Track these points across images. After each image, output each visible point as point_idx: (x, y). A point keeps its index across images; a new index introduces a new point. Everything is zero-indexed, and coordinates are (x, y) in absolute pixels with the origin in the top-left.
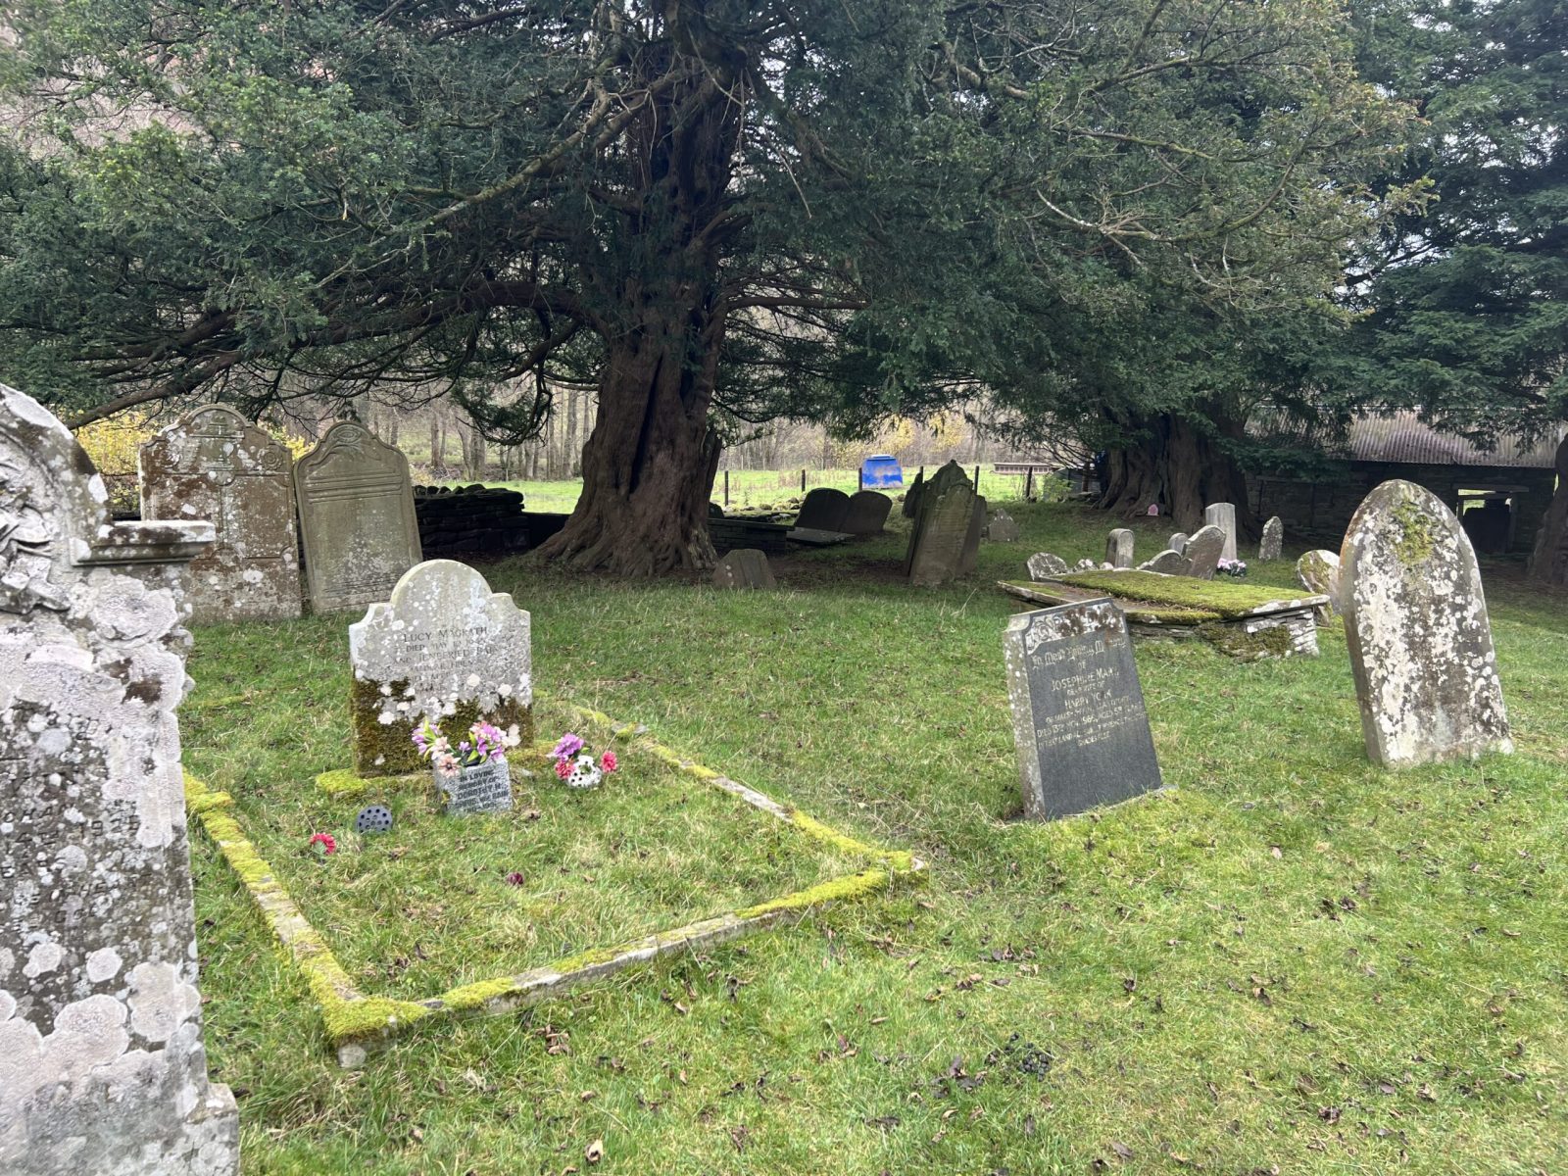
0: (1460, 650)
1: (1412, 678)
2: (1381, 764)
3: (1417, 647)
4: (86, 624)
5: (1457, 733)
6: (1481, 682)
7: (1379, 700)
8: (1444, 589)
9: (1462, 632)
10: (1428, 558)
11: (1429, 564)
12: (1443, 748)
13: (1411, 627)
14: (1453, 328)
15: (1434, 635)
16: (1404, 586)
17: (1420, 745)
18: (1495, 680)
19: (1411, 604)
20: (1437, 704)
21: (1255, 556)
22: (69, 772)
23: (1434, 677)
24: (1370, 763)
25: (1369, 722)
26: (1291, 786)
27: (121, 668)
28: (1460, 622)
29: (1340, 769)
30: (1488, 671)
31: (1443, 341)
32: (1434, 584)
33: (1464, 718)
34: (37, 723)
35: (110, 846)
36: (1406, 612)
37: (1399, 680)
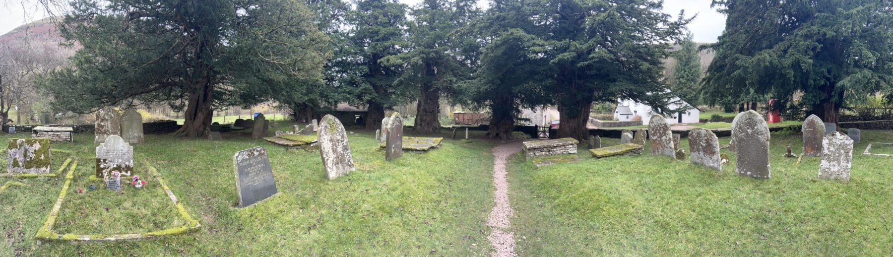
0: (343, 150)
1: (334, 158)
2: (329, 179)
3: (334, 151)
5: (344, 168)
6: (348, 157)
7: (327, 164)
8: (339, 137)
9: (343, 146)
10: (336, 131)
12: (342, 172)
13: (333, 147)
15: (338, 148)
16: (331, 138)
17: (337, 173)
19: (333, 142)
20: (340, 163)
25: (326, 170)
28: (343, 144)
29: (320, 181)
30: (349, 154)
33: (345, 165)
37: (331, 159)
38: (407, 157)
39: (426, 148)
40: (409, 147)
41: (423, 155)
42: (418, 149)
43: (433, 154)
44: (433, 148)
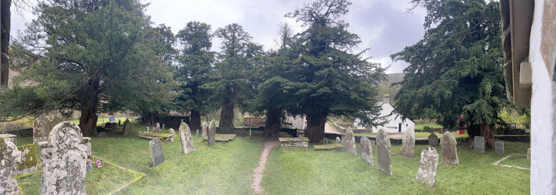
0: (190, 140)
2: (185, 154)
3: (186, 140)
4: (79, 150)
5: (190, 149)
7: (183, 147)
8: (188, 133)
11: (186, 131)
13: (185, 138)
16: (185, 133)
17: (188, 151)
18: (193, 143)
19: (185, 135)
20: (188, 146)
22: (78, 168)
23: (188, 143)
24: (183, 154)
25: (183, 149)
27: (82, 155)
28: (189, 137)
29: (181, 155)
33: (191, 147)
34: (75, 162)
35: (80, 177)
37: (185, 144)
38: (218, 145)
39: (227, 140)
40: (218, 140)
41: (226, 144)
42: (223, 140)
43: (230, 143)
44: (230, 140)
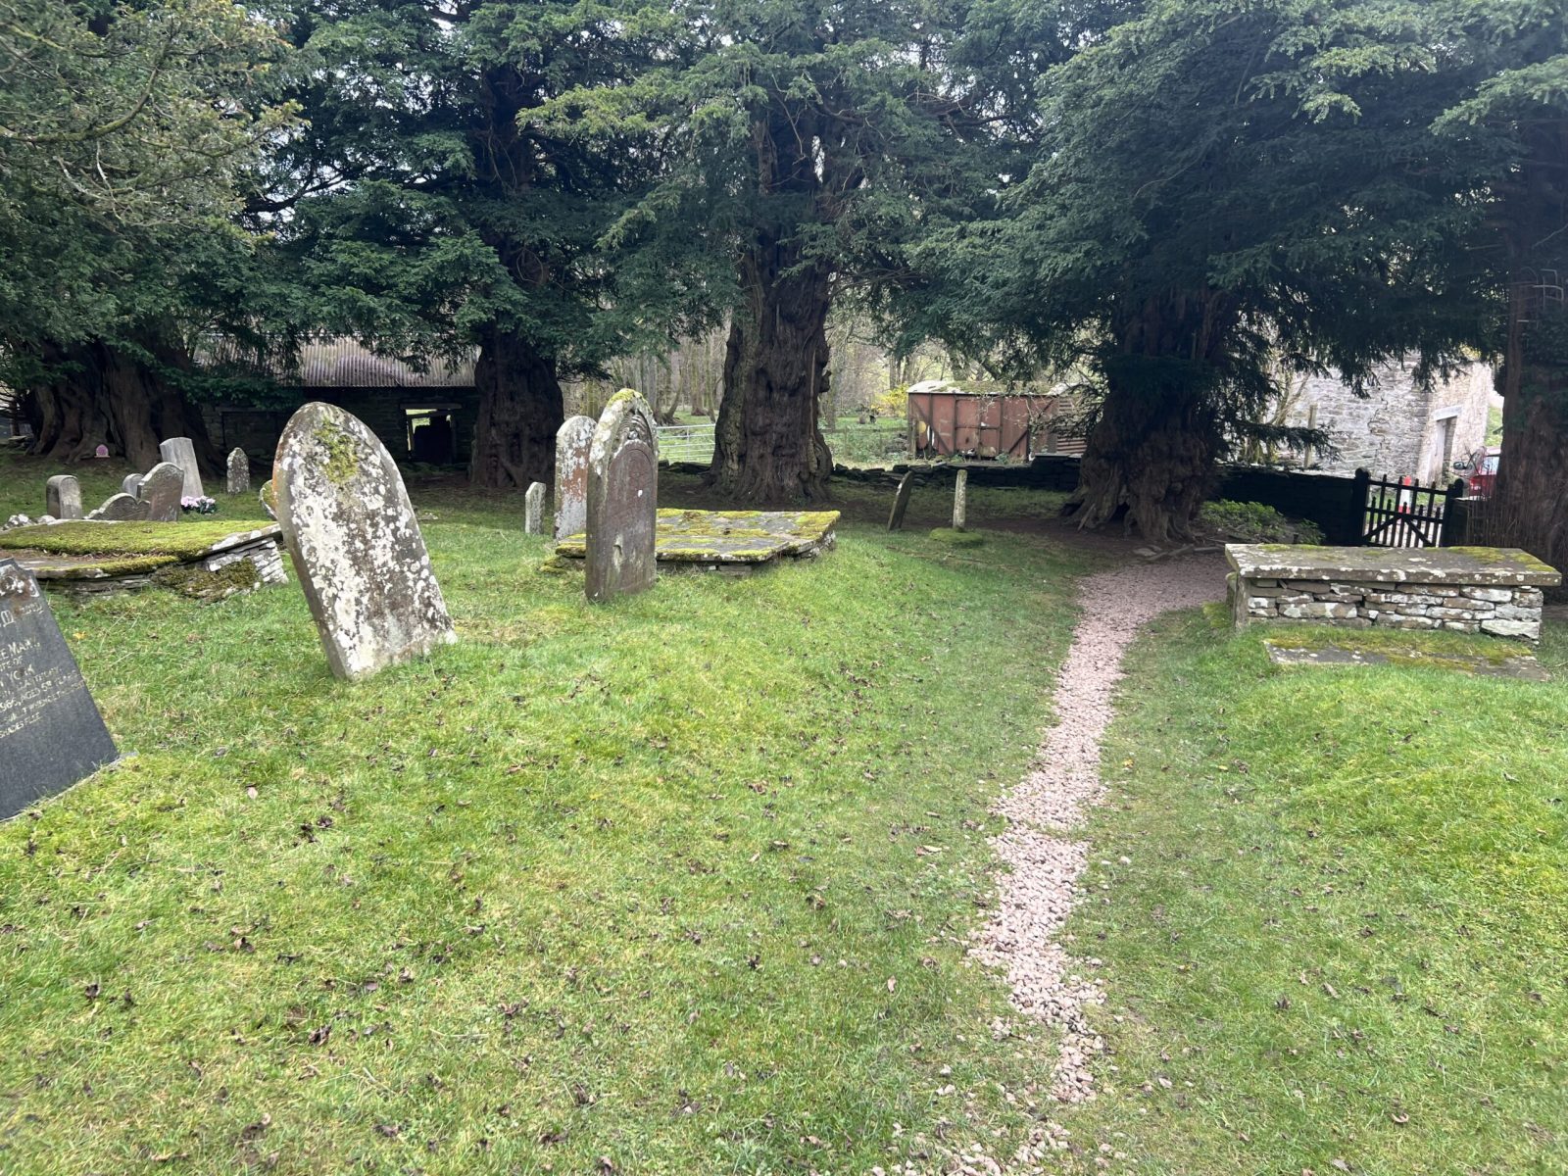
0: (399, 558)
1: (360, 592)
2: (345, 678)
3: (360, 561)
5: (408, 635)
6: (421, 584)
7: (333, 618)
8: (376, 503)
9: (397, 541)
10: (356, 476)
11: (357, 480)
12: (399, 650)
13: (351, 544)
14: (370, 258)
15: (373, 547)
16: (339, 505)
17: (378, 652)
18: (433, 580)
19: (348, 521)
20: (387, 611)
21: (224, 490)
23: (380, 587)
24: (335, 680)
25: (328, 641)
26: (263, 720)
28: (395, 532)
29: (310, 692)
30: (425, 573)
31: (362, 269)
32: (366, 499)
33: (412, 620)
36: (345, 529)
37: (348, 595)
39: (760, 553)
40: (689, 551)
42: (725, 555)
44: (791, 555)
